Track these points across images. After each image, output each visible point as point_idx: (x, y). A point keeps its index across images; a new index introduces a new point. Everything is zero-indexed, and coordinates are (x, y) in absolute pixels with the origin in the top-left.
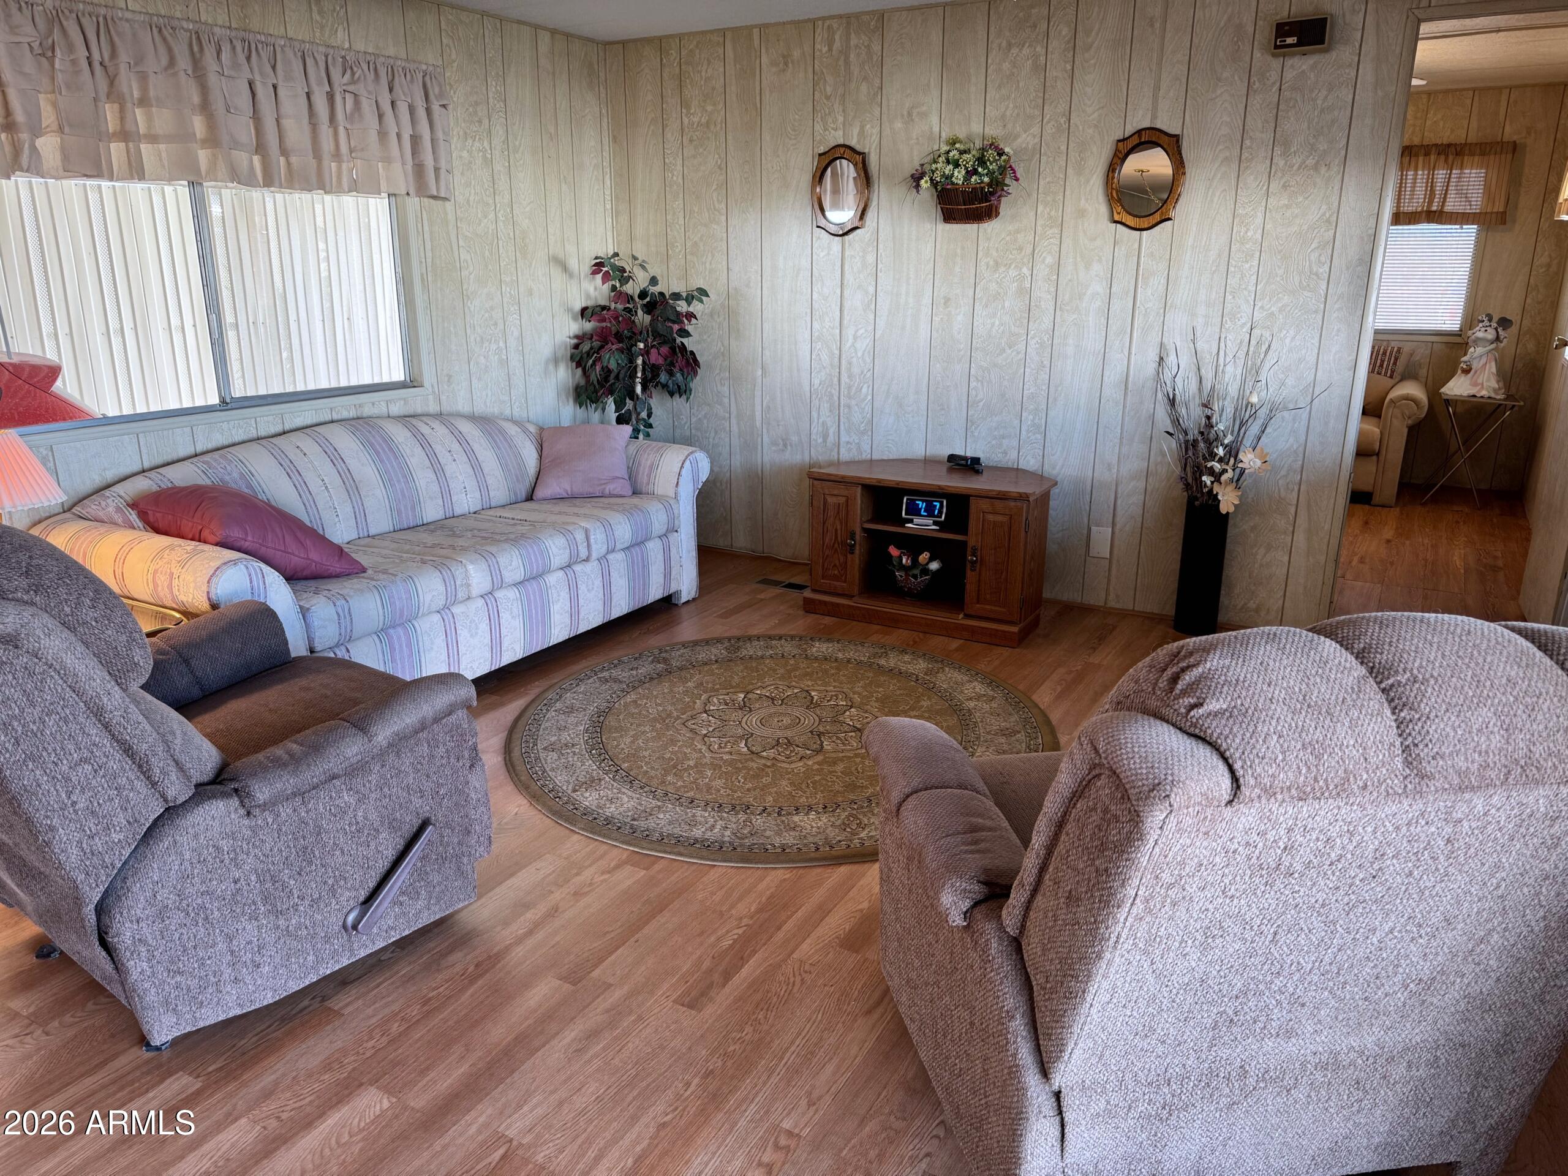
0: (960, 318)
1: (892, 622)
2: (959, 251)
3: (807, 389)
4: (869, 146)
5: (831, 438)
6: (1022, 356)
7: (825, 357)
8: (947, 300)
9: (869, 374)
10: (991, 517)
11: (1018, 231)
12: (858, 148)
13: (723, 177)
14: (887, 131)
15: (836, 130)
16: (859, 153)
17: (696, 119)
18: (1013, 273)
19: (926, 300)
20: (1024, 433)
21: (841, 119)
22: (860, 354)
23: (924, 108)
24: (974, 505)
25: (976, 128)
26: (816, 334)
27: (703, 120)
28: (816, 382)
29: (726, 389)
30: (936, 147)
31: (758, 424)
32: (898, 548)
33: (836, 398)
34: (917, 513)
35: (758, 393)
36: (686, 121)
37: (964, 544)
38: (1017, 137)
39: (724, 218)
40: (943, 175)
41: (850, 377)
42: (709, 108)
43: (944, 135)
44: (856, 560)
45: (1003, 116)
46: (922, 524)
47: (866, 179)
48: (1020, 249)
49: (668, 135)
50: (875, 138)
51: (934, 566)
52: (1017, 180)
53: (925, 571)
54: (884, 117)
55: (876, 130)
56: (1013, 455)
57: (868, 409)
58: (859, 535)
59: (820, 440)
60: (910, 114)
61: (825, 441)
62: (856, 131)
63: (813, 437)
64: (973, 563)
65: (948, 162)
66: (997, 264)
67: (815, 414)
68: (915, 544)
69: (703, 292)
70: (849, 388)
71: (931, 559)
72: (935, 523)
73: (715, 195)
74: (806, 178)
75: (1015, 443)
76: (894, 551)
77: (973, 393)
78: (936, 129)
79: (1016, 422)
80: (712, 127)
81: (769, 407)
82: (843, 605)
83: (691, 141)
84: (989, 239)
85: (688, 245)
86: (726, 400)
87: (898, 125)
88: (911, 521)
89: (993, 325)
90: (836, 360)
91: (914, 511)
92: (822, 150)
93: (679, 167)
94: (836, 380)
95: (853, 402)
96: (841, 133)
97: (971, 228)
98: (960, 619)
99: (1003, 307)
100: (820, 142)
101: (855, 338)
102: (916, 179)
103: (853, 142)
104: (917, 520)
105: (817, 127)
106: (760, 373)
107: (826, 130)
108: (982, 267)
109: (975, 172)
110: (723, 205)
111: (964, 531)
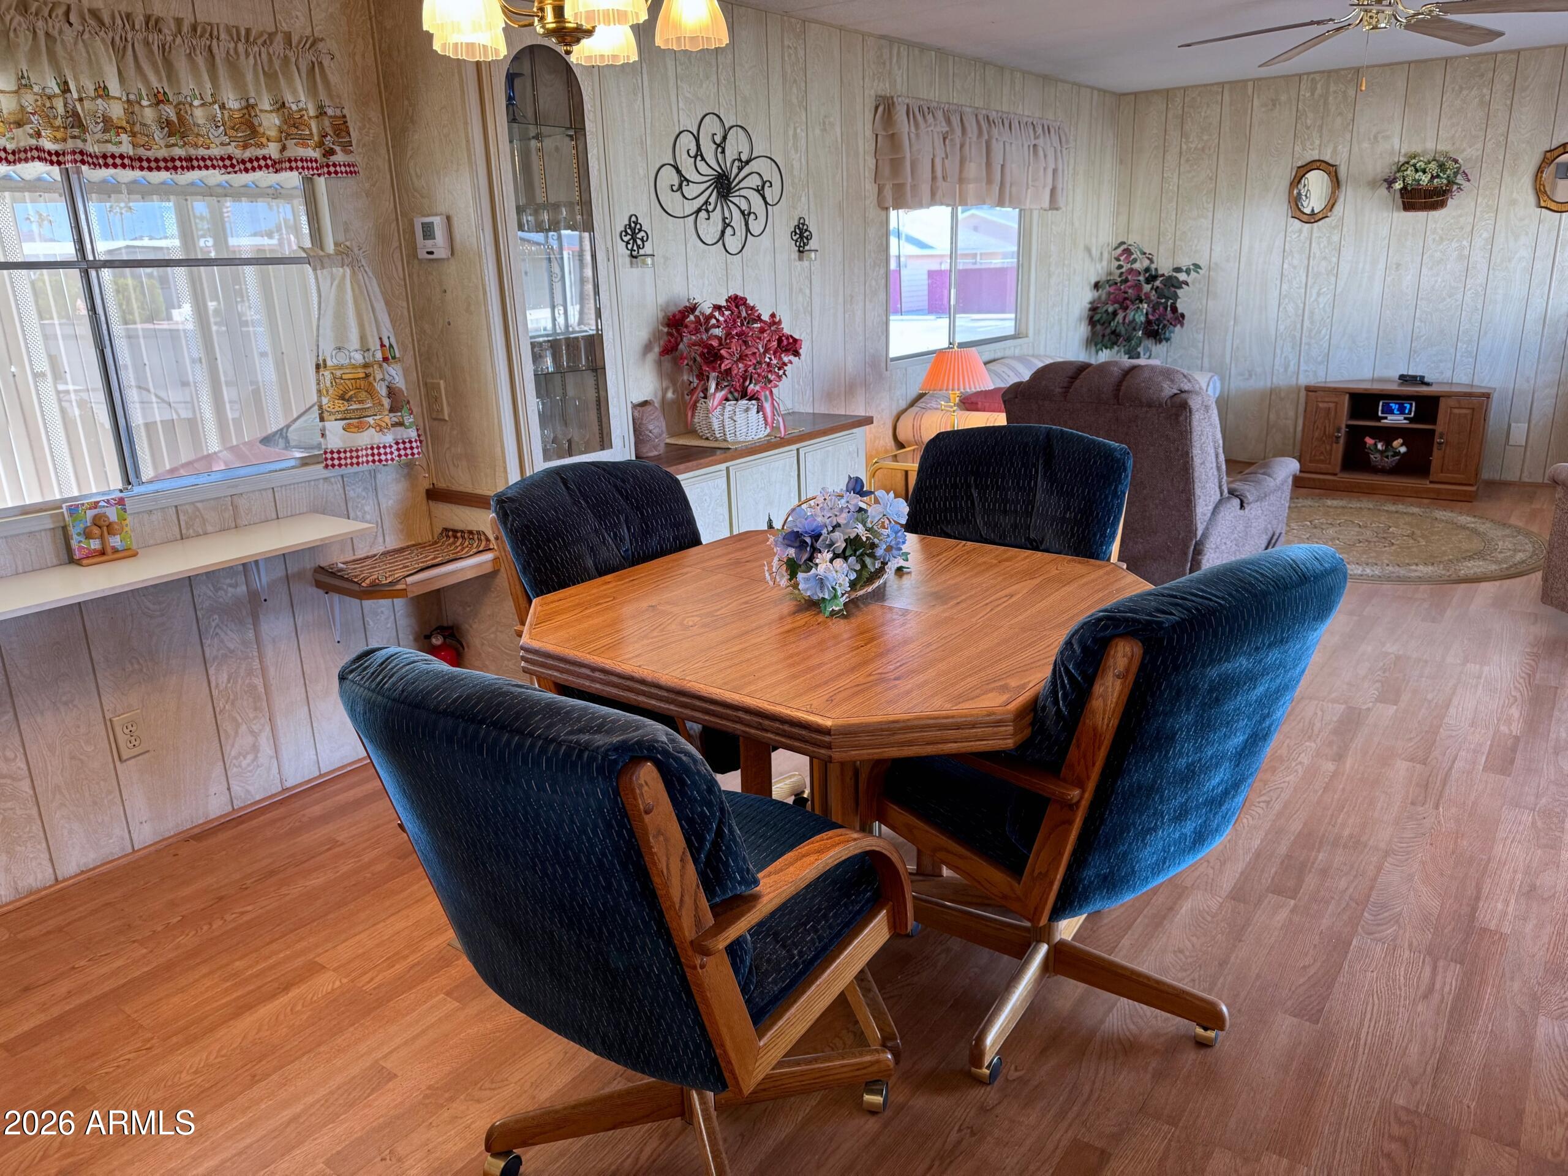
0: (1409, 277)
1: (1369, 491)
2: (1410, 231)
3: (1273, 333)
4: (1341, 160)
5: (1292, 367)
6: (1460, 303)
7: (1290, 308)
8: (1398, 265)
9: (1328, 320)
10: (1456, 411)
11: (1460, 216)
12: (1331, 162)
13: (1212, 186)
14: (1355, 149)
15: (1312, 150)
16: (1333, 166)
17: (1193, 146)
18: (1454, 245)
19: (1381, 266)
20: (1458, 357)
21: (1317, 142)
22: (1321, 306)
23: (1388, 133)
24: (1443, 404)
25: (1430, 145)
26: (1284, 293)
27: (1200, 146)
28: (1281, 328)
29: (1201, 336)
30: (1396, 160)
31: (1228, 360)
32: (1373, 438)
33: (1298, 339)
34: (1391, 412)
35: (1229, 337)
36: (1184, 147)
37: (1433, 431)
38: (1464, 150)
39: (1210, 214)
40: (1414, 180)
41: (1312, 323)
42: (1205, 138)
43: (1403, 151)
44: (1339, 449)
45: (1453, 136)
46: (1395, 419)
47: (1336, 182)
48: (1462, 228)
49: (1168, 157)
50: (1345, 155)
51: (1403, 449)
52: (1469, 180)
53: (1397, 453)
54: (1354, 140)
55: (1347, 149)
56: (1448, 374)
57: (1326, 345)
58: (1344, 429)
59: (1282, 370)
60: (1375, 137)
61: (1286, 370)
62: (1329, 151)
63: (1276, 367)
64: (1440, 444)
65: (1417, 171)
66: (1441, 239)
67: (1278, 351)
68: (1388, 434)
69: (1197, 266)
70: (1310, 331)
71: (1402, 445)
72: (1405, 419)
73: (1204, 199)
74: (1286, 183)
75: (1450, 365)
76: (1369, 441)
77: (1416, 330)
78: (1397, 147)
79: (1452, 351)
80: (1207, 151)
81: (1238, 348)
82: (1329, 480)
83: (1187, 160)
84: (1436, 222)
85: (1178, 233)
86: (1200, 345)
87: (1366, 145)
88: (1386, 418)
89: (1436, 281)
90: (1300, 312)
91: (1388, 411)
92: (1300, 164)
93: (1176, 180)
94: (1299, 326)
95: (1313, 341)
96: (1317, 152)
97: (1421, 215)
98: (1426, 484)
99: (1445, 269)
100: (1299, 159)
101: (1319, 294)
102: (1390, 182)
103: (1327, 158)
104: (1390, 417)
105: (1297, 148)
106: (1232, 323)
107: (1304, 149)
108: (1429, 240)
109: (1438, 176)
110: (1211, 205)
111: (1434, 421)
